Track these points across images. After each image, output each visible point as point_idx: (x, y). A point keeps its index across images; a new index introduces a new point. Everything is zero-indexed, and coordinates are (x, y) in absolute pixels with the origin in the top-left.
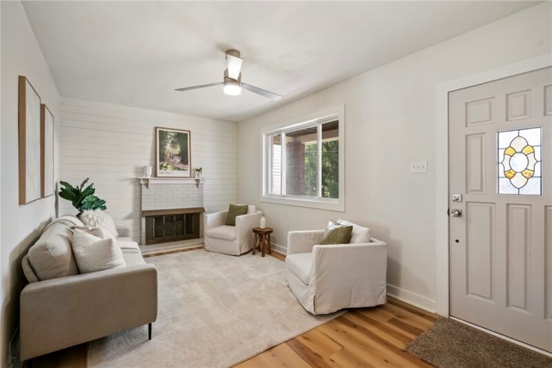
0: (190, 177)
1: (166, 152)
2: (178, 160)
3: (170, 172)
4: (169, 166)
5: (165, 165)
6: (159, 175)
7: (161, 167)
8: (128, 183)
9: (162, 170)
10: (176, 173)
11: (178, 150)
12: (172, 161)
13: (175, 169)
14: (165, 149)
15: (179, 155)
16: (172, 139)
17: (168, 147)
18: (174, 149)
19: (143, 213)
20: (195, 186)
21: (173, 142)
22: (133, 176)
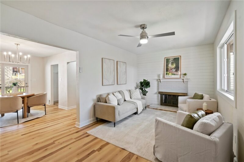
0: (180, 78)
1: (169, 67)
2: (174, 70)
3: (170, 76)
4: (170, 74)
5: (168, 73)
6: (165, 77)
7: (167, 74)
8: (155, 81)
9: (167, 75)
10: (173, 76)
11: (174, 66)
12: (171, 71)
13: (172, 75)
14: (168, 66)
15: (174, 68)
16: (172, 61)
17: (170, 65)
18: (172, 66)
19: (160, 93)
20: (183, 82)
21: (172, 63)
22: (157, 78)
